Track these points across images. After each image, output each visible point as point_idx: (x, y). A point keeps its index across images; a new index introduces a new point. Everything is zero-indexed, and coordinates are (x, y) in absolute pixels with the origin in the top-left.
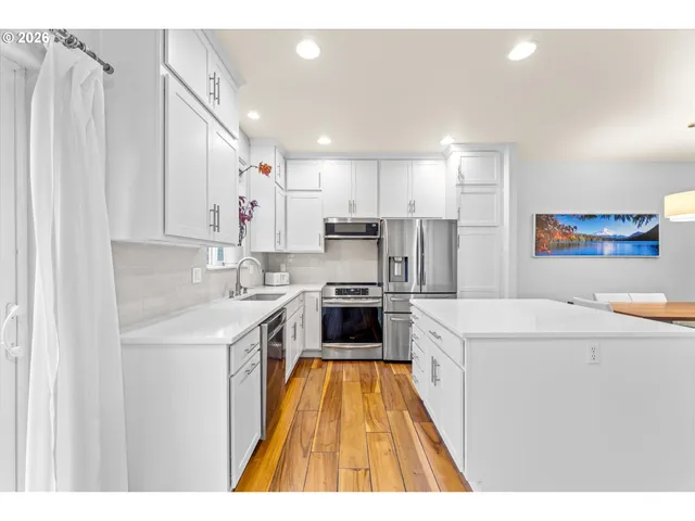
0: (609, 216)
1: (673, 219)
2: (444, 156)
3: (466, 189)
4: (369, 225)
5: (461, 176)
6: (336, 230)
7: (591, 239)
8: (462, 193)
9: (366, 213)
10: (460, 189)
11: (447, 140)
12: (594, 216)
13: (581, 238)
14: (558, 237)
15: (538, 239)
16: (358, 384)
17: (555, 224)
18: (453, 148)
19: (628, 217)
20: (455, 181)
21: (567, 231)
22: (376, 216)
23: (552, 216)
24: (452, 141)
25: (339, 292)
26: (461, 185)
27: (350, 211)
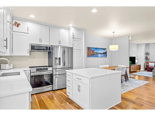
0: (100, 48)
1: (111, 50)
2: (69, 29)
3: (75, 39)
4: (47, 47)
5: (73, 36)
6: (35, 48)
7: (97, 53)
8: (73, 40)
9: (45, 43)
10: (73, 39)
11: (71, 25)
12: (97, 48)
13: (95, 53)
14: (91, 53)
15: (88, 53)
16: (49, 99)
17: (91, 50)
18: (71, 27)
19: (103, 49)
20: (72, 37)
21: (93, 51)
22: (48, 44)
23: (90, 47)
24: (72, 26)
25: (37, 70)
26: (73, 38)
27: (40, 42)
